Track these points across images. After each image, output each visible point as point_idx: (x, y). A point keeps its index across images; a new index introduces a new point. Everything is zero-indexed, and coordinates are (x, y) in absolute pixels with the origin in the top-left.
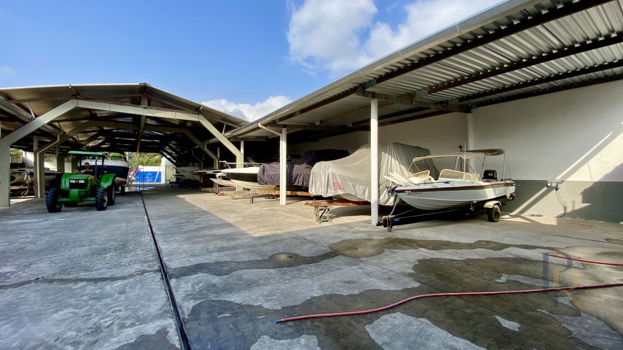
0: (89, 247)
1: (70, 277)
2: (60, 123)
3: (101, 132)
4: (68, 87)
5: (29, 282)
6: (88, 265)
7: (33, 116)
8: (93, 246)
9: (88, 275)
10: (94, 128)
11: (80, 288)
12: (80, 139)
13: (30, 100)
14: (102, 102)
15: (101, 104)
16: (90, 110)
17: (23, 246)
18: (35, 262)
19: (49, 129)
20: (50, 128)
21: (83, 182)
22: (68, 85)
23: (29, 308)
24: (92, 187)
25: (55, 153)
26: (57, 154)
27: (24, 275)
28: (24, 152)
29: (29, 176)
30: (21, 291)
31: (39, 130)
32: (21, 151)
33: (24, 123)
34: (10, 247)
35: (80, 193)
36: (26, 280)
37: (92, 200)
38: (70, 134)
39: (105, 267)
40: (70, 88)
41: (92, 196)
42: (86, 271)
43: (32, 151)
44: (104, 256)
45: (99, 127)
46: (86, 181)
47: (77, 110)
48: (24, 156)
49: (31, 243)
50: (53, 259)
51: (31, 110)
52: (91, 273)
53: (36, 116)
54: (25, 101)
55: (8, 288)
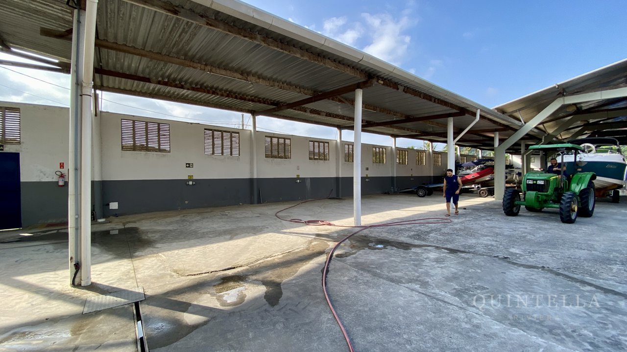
0: (589, 252)
1: (575, 276)
2: (544, 124)
3: (587, 126)
4: (555, 87)
5: (537, 268)
6: (593, 270)
7: (523, 123)
8: (593, 252)
9: (594, 281)
10: (579, 123)
11: (588, 291)
12: (563, 137)
13: (519, 110)
14: (591, 92)
15: (591, 94)
16: (575, 104)
17: (524, 234)
18: (537, 252)
19: (535, 132)
20: (536, 130)
21: (543, 183)
22: (555, 85)
23: (542, 291)
24: (556, 189)
25: (539, 154)
26: (541, 155)
27: (532, 261)
28: (511, 155)
29: (517, 175)
30: (532, 273)
31: (527, 134)
32: (509, 154)
33: (516, 130)
34: (513, 233)
35: (538, 197)
36: (533, 264)
37: (556, 207)
38: (554, 134)
39: (613, 280)
40: (557, 87)
41: (555, 202)
42: (591, 276)
43: (520, 154)
44: (610, 266)
45: (584, 121)
46: (547, 181)
47: (564, 107)
48: (511, 159)
49: (530, 234)
50: (554, 253)
51: (521, 118)
52: (597, 280)
53: (525, 123)
54: (516, 111)
55: (520, 266)
